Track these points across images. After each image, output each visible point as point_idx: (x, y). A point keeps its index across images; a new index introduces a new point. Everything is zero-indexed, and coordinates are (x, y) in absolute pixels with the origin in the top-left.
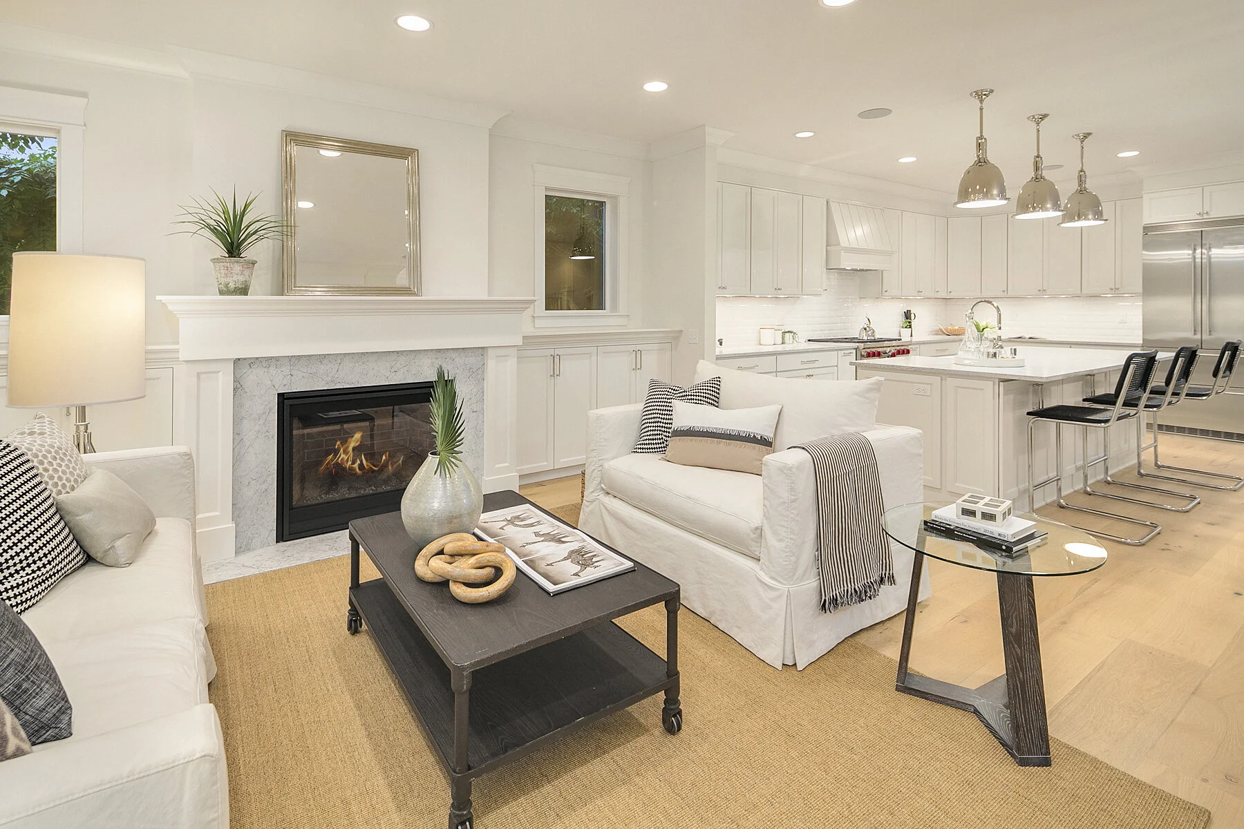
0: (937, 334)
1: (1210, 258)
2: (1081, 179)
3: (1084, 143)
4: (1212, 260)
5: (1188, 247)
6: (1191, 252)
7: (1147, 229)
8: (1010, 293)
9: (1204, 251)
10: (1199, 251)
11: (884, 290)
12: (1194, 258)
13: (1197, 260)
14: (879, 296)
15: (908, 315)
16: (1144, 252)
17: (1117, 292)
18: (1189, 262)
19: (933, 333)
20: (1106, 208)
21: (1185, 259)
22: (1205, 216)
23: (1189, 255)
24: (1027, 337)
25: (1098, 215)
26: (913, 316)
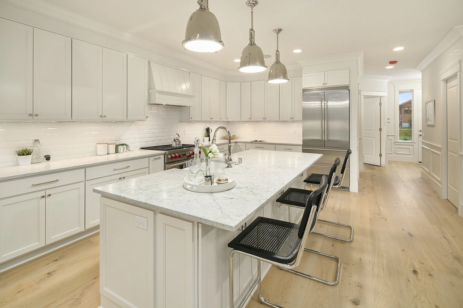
0: (224, 139)
1: (327, 106)
2: (278, 56)
3: (279, 35)
4: (328, 107)
5: (320, 101)
6: (320, 103)
7: (304, 90)
8: (252, 119)
9: (325, 102)
10: (323, 102)
11: (191, 117)
12: (322, 106)
13: (322, 107)
14: (190, 121)
15: (208, 130)
16: (303, 102)
17: (293, 120)
18: (319, 108)
19: (222, 138)
20: (289, 74)
21: (317, 106)
22: (326, 85)
23: (320, 104)
24: (258, 140)
25: (285, 77)
26: (210, 131)
